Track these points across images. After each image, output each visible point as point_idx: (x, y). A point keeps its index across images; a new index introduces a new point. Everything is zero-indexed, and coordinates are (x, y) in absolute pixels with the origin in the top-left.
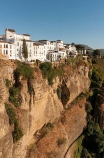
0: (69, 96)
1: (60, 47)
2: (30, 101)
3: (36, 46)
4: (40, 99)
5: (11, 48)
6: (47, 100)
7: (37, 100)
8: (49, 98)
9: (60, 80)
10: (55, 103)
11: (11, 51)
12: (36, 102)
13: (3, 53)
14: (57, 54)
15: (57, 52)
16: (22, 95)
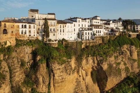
0: (107, 81)
1: (96, 24)
2: (49, 84)
3: (62, 25)
4: (62, 82)
5: (30, 27)
6: (76, 84)
7: (58, 83)
8: (78, 82)
9: (94, 62)
10: (87, 88)
11: (30, 31)
12: (56, 85)
13: (20, 34)
15: (91, 29)
16: (38, 76)
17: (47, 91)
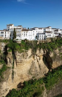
0: (52, 63)
1: (48, 31)
2: (14, 63)
3: (25, 32)
5: (5, 33)
6: (32, 64)
9: (44, 52)
10: (39, 66)
11: (5, 35)
12: (17, 64)
14: (44, 35)
16: (7, 58)
17: (12, 66)
